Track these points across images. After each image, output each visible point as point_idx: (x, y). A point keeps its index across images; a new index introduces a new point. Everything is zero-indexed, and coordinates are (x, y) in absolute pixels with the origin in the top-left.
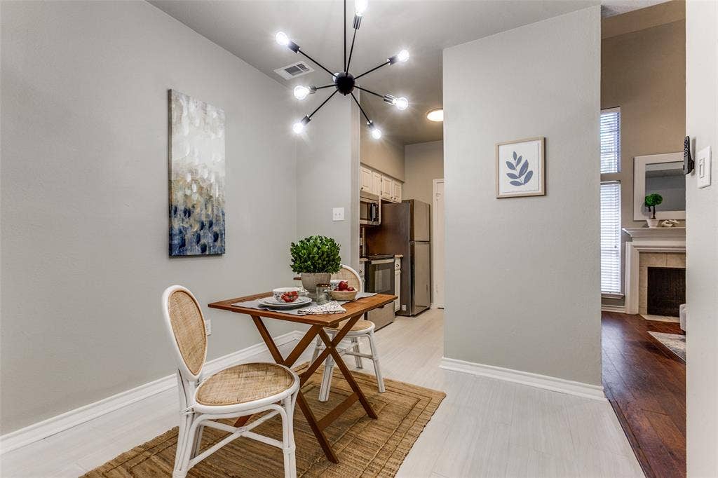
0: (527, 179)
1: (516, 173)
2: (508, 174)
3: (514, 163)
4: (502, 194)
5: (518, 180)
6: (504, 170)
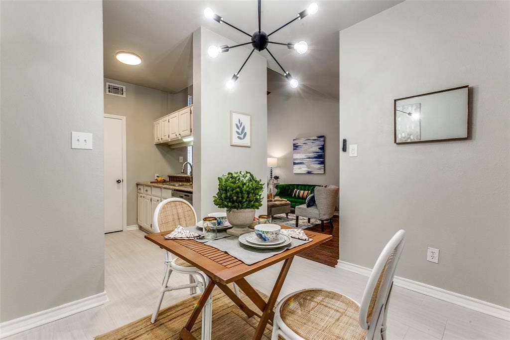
0: (244, 137)
1: (240, 131)
2: (237, 132)
3: (239, 125)
4: (233, 143)
5: (240, 136)
6: (235, 129)
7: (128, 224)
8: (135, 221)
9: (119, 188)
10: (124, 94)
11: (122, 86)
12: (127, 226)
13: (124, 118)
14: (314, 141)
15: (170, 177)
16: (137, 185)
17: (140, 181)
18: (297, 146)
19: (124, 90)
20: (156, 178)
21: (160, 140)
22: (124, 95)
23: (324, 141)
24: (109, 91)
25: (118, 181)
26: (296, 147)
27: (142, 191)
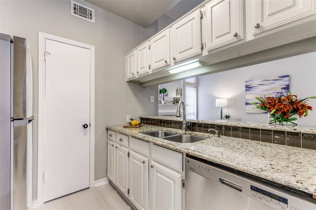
7: (96, 178)
8: (104, 173)
9: (85, 134)
10: (93, 18)
11: (90, 9)
12: (95, 180)
13: (93, 48)
14: (274, 82)
15: (142, 119)
16: (107, 129)
17: (110, 124)
18: (250, 88)
19: (93, 14)
20: (129, 121)
21: (135, 75)
22: (93, 20)
23: (289, 81)
24: (75, 13)
25: (84, 126)
26: (248, 88)
27: (113, 138)
